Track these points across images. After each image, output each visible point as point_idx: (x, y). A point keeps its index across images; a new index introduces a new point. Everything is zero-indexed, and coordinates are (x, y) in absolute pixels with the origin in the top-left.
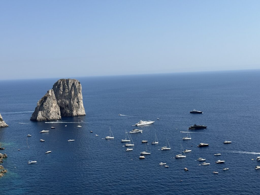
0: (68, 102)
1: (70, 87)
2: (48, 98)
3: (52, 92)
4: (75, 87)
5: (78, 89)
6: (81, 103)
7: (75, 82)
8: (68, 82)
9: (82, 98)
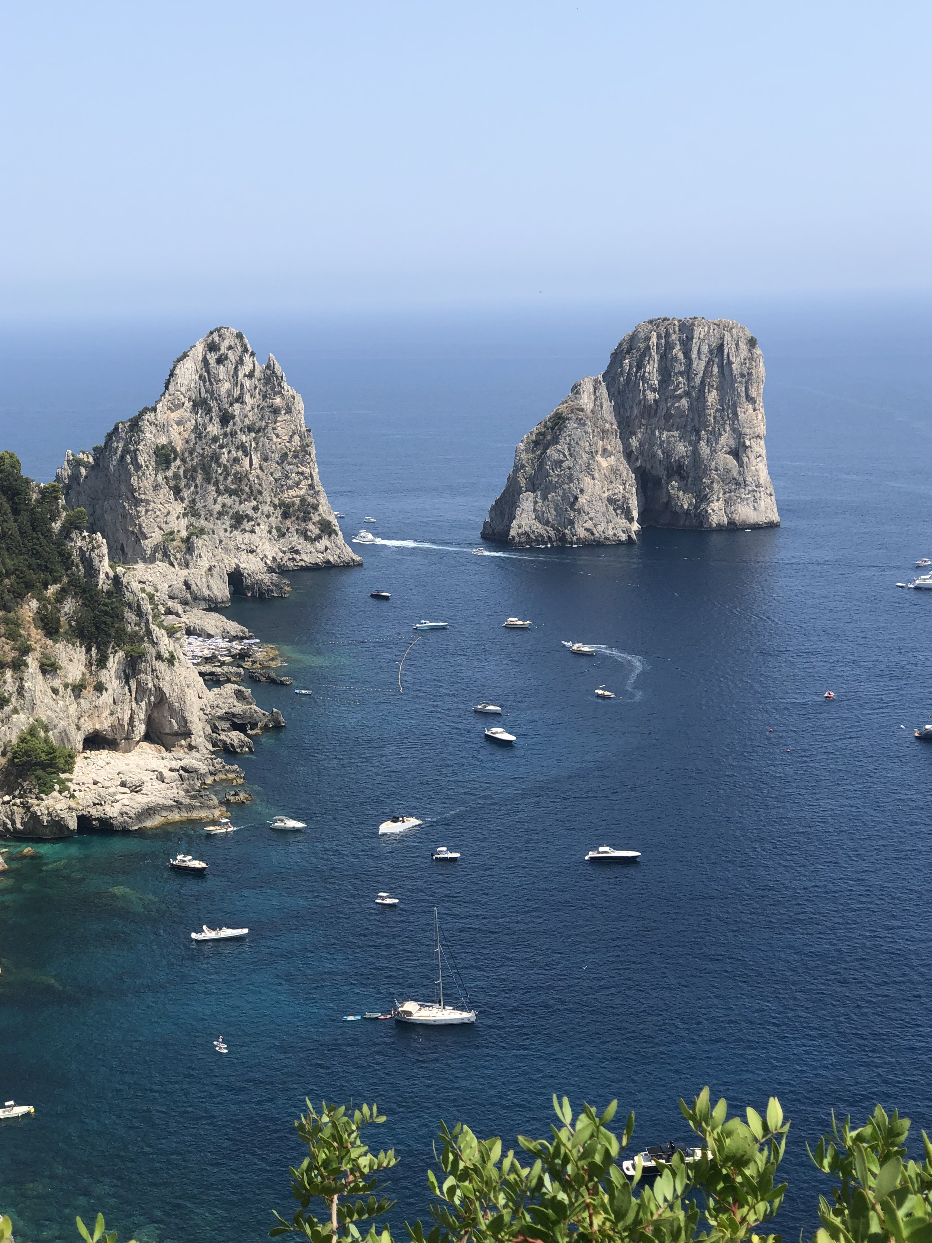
0: (681, 448)
1: (699, 366)
2: (571, 425)
3: (595, 389)
4: (725, 367)
5: (743, 376)
6: (752, 457)
7: (728, 337)
8: (690, 338)
9: (762, 429)
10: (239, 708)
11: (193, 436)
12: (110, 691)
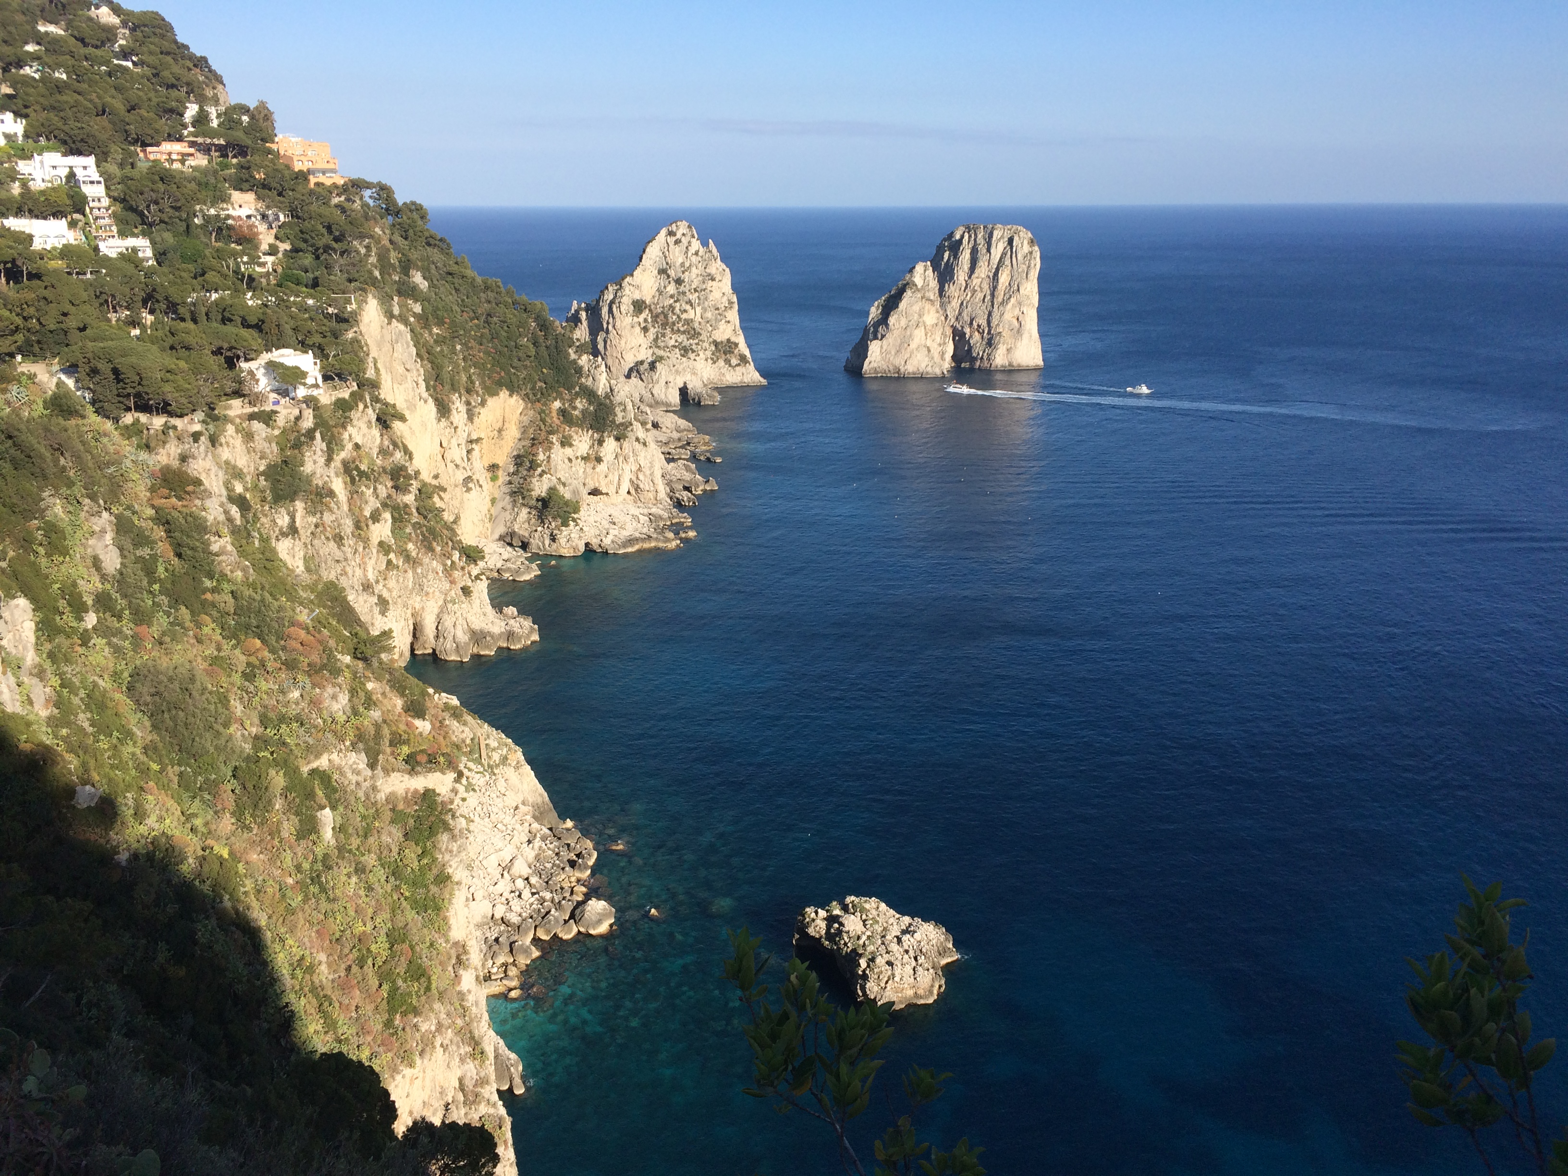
1: (996, 257)
2: (908, 293)
3: (925, 271)
4: (1013, 258)
5: (1025, 264)
6: (1028, 320)
7: (1016, 238)
8: (990, 238)
9: (1035, 300)
10: (687, 476)
11: (657, 294)
12: (605, 462)
